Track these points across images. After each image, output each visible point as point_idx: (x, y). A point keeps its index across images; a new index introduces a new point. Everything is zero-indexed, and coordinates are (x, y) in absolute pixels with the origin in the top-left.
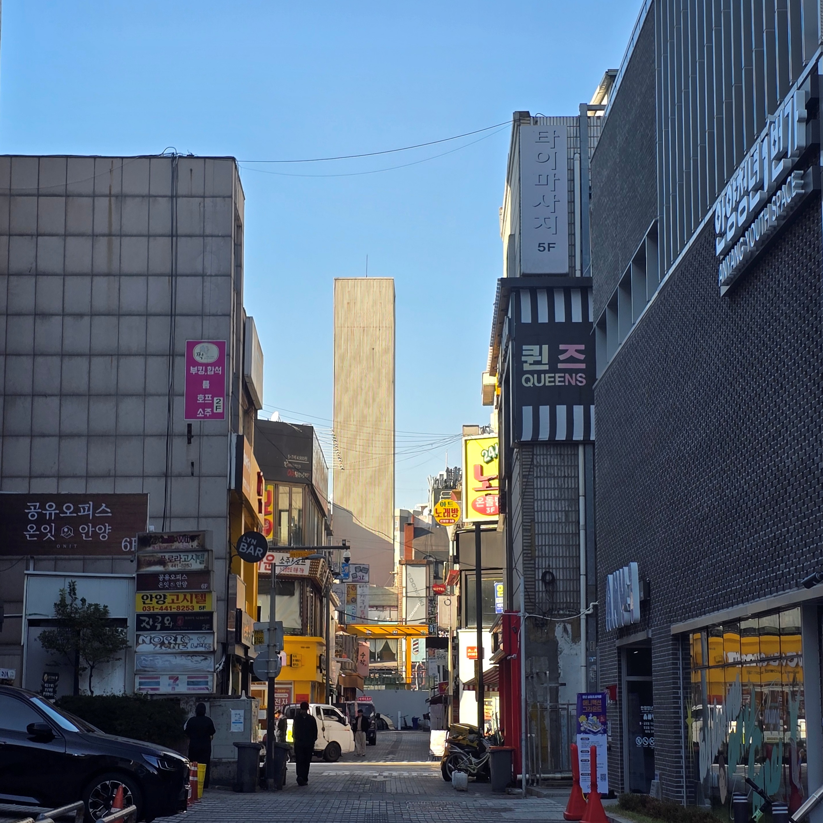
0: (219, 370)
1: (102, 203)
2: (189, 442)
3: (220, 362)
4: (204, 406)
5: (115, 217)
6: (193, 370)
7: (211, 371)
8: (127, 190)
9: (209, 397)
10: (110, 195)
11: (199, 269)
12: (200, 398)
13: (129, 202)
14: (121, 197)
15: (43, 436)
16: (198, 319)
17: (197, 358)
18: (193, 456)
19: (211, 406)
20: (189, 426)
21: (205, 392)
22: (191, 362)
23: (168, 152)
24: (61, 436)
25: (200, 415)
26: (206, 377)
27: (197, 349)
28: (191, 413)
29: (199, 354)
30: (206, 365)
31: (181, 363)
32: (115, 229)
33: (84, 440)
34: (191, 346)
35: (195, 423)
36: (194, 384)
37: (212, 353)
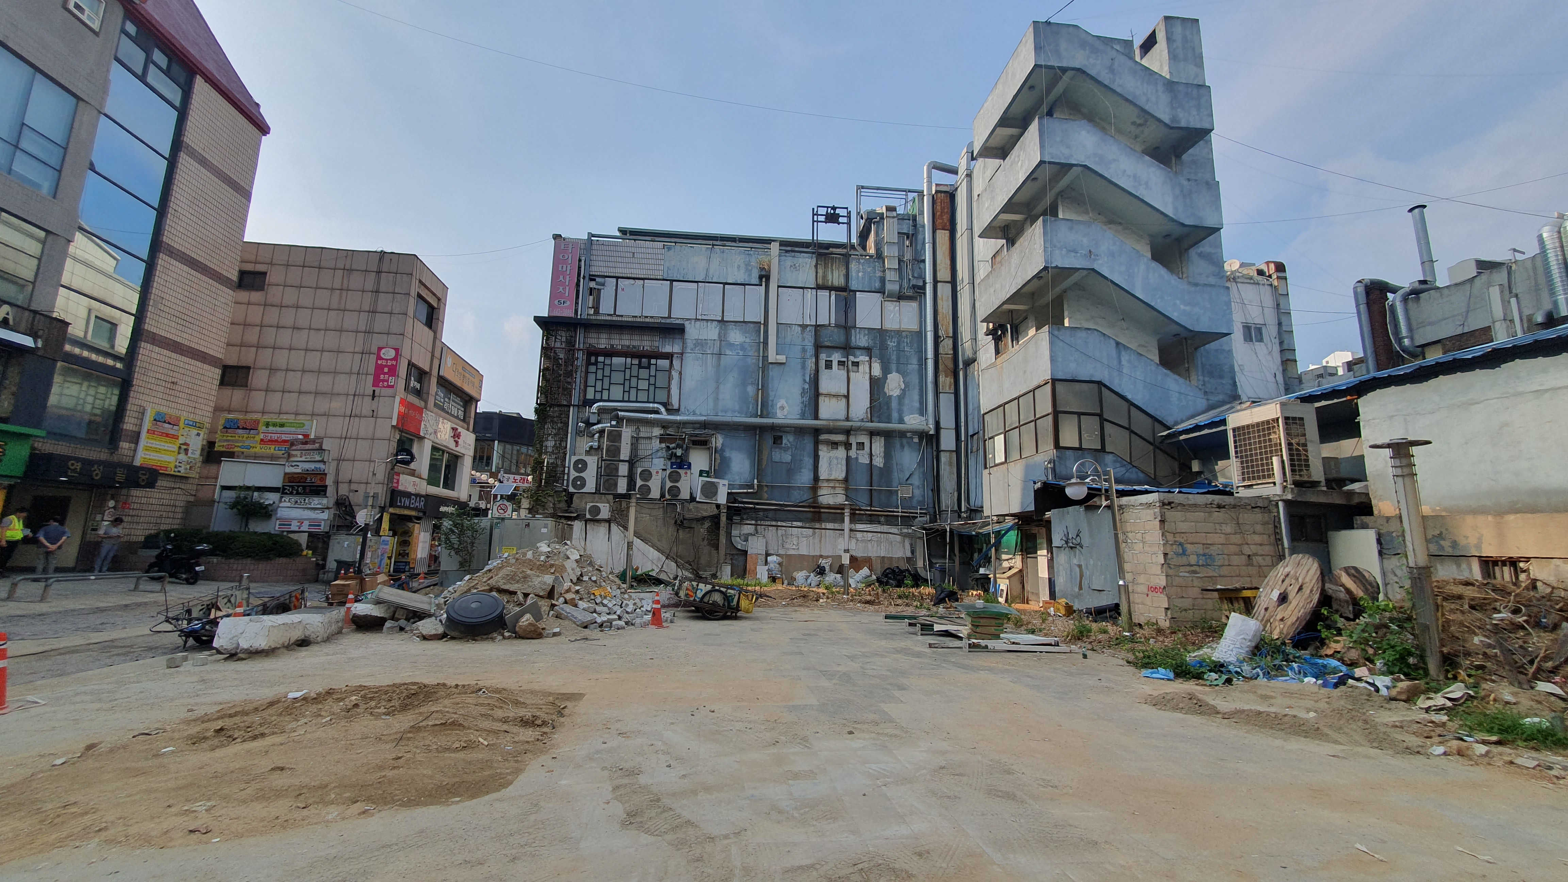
0: (394, 363)
1: (339, 273)
2: (373, 399)
3: (395, 359)
4: (383, 381)
5: (345, 281)
6: (380, 362)
7: (389, 363)
8: (354, 267)
9: (387, 376)
10: (344, 269)
11: (389, 309)
12: (382, 376)
13: (355, 274)
14: (351, 270)
15: (290, 392)
16: (385, 336)
17: (383, 356)
18: (374, 407)
19: (387, 381)
20: (375, 391)
21: (385, 374)
22: (379, 358)
23: (379, 250)
24: (300, 393)
26: (386, 366)
27: (383, 351)
28: (376, 383)
30: (387, 360)
31: (373, 358)
32: (345, 287)
33: (313, 395)
34: (380, 349)
35: (377, 390)
36: (379, 369)
37: (391, 354)
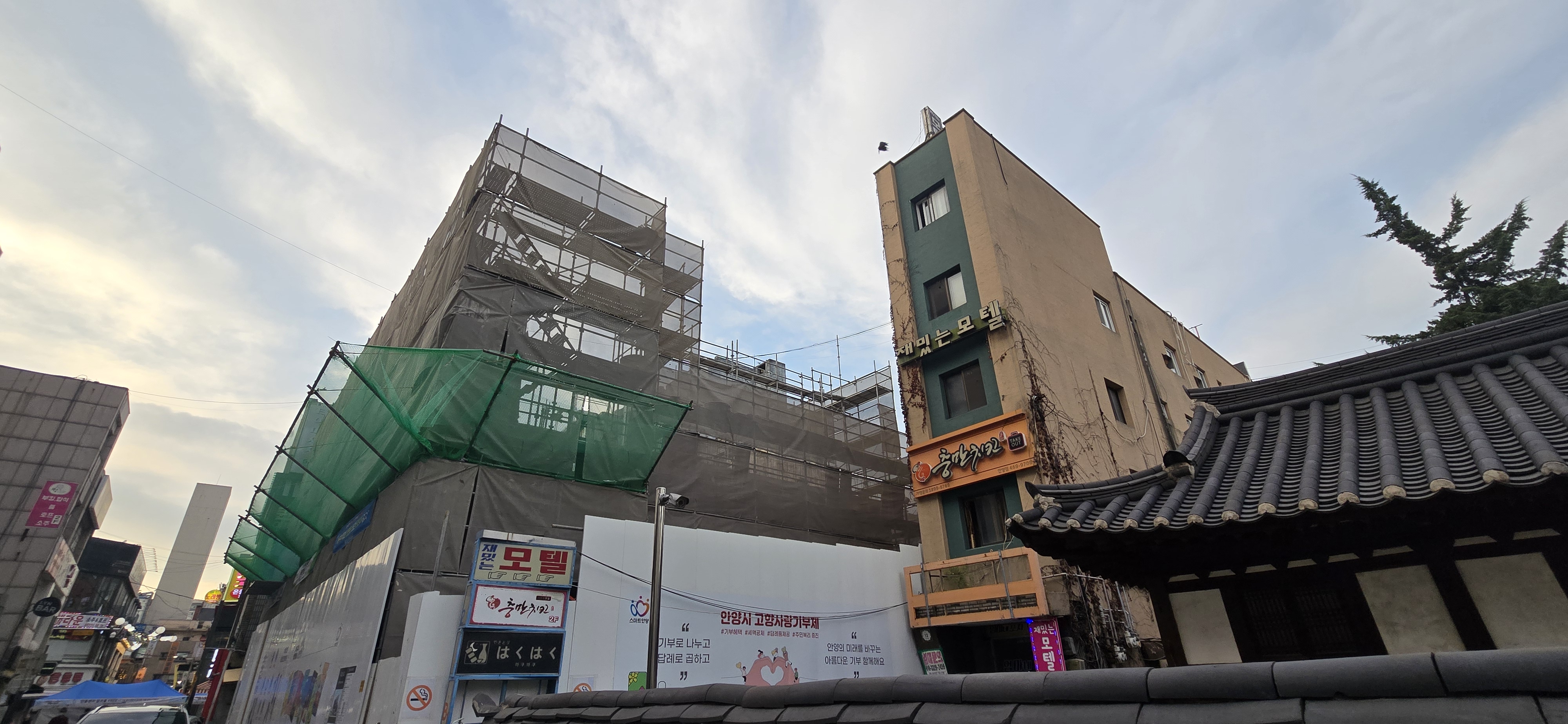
0: (66, 500)
1: (16, 395)
2: (22, 540)
3: (69, 495)
4: (44, 519)
5: (21, 405)
6: (45, 498)
7: (59, 500)
8: (39, 391)
9: (51, 514)
11: (76, 441)
12: (43, 515)
13: (38, 398)
14: (32, 395)
16: (62, 470)
17: (52, 492)
18: (21, 549)
19: (50, 520)
20: (27, 530)
21: (51, 511)
22: (46, 492)
23: (81, 377)
25: (39, 524)
26: (53, 503)
27: (54, 486)
28: (32, 521)
29: (54, 489)
30: (57, 496)
31: (36, 492)
32: (19, 411)
34: (50, 483)
35: (32, 530)
36: (42, 505)
37: (67, 489)
